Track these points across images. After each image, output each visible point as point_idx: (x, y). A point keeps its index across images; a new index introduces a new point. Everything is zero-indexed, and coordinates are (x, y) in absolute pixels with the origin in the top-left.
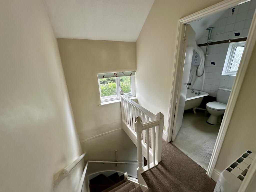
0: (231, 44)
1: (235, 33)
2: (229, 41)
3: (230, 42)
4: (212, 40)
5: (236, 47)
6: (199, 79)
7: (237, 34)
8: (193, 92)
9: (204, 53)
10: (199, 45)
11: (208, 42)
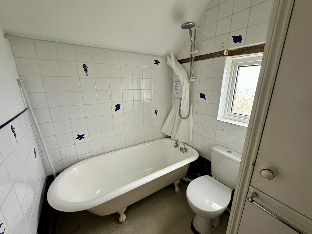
0: (229, 60)
1: (233, 36)
2: (225, 53)
3: (227, 56)
4: (197, 52)
5: (239, 67)
6: (183, 122)
7: (237, 39)
8: (177, 145)
9: (188, 74)
10: (181, 62)
11: (191, 55)
